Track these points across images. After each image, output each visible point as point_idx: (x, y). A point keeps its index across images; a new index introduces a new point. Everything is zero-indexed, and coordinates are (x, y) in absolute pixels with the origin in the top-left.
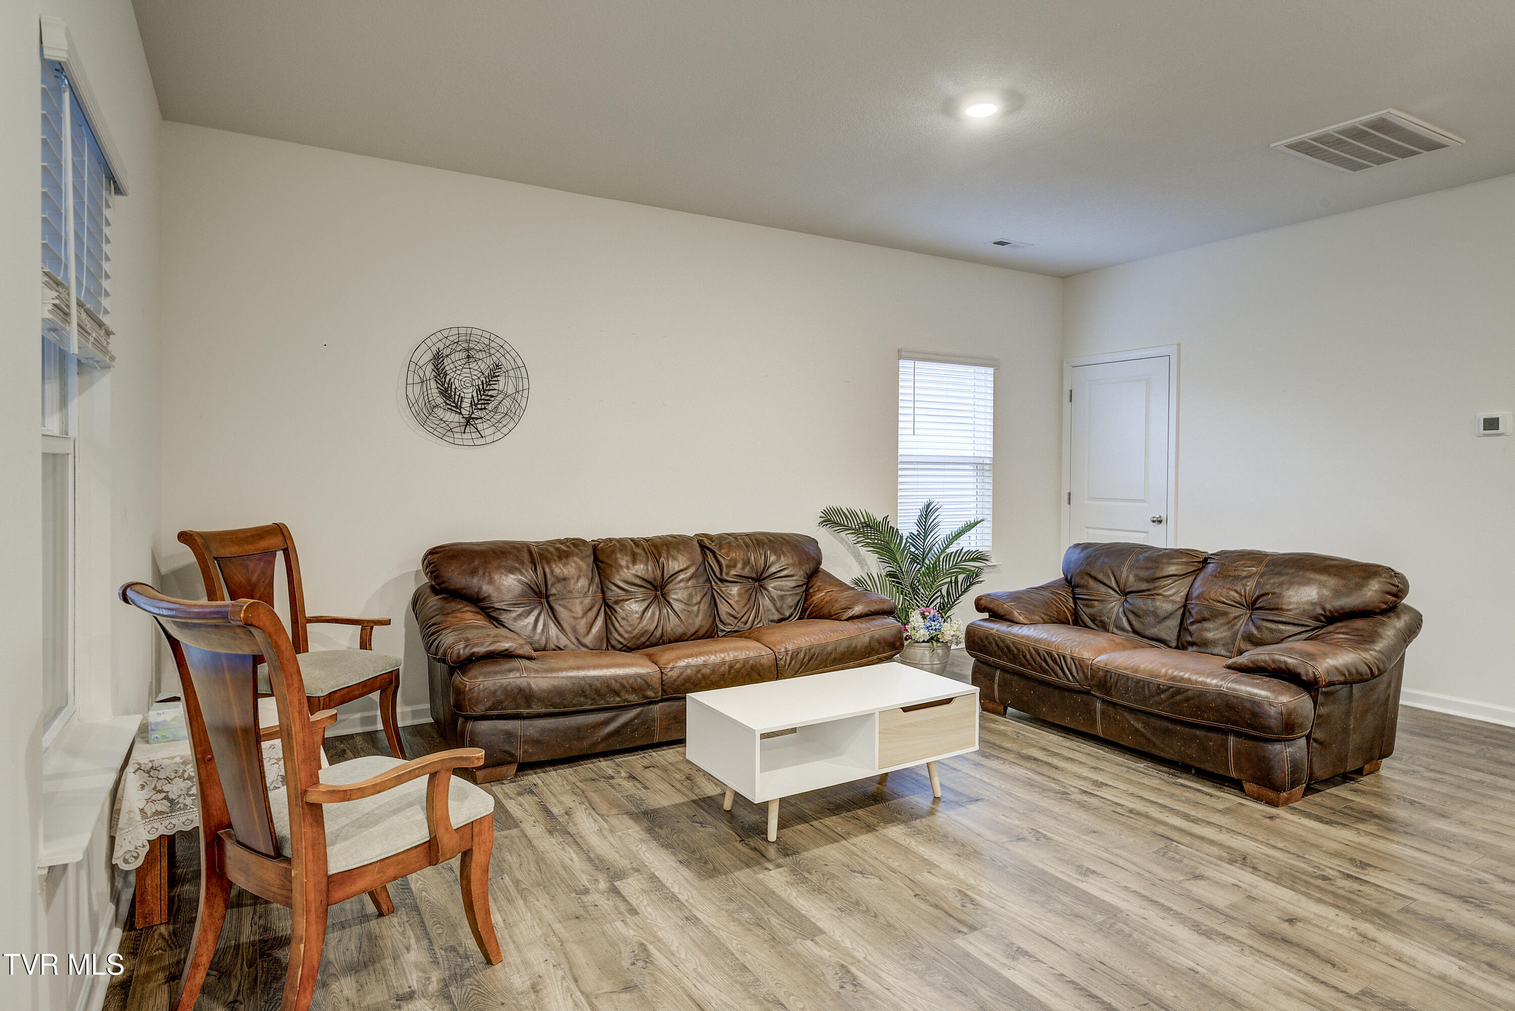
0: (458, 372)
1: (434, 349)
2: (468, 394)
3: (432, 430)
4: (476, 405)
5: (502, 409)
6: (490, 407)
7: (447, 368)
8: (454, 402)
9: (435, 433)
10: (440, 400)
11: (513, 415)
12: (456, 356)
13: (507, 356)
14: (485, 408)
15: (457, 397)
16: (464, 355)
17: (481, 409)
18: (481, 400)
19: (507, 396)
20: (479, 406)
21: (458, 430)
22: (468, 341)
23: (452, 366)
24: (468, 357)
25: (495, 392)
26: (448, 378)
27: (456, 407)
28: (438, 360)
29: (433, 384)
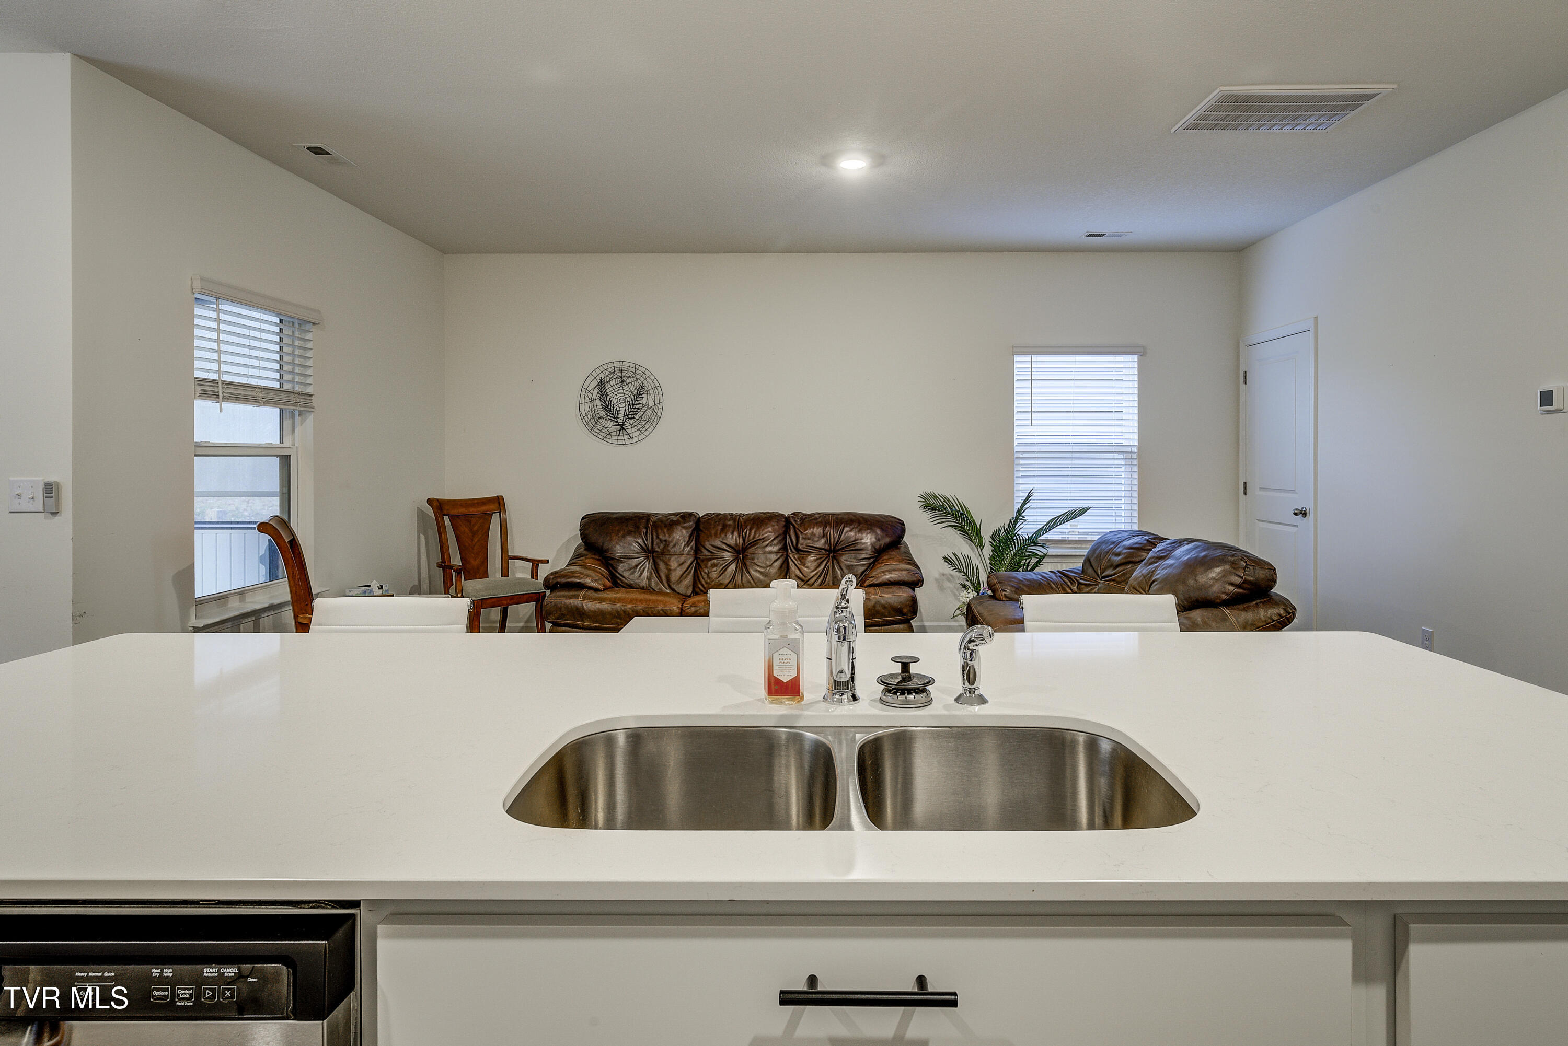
0: (616, 393)
1: (598, 378)
2: (622, 408)
3: (596, 434)
4: (627, 415)
5: (646, 418)
6: (637, 417)
7: (608, 391)
8: (613, 414)
9: (599, 436)
10: (603, 413)
11: (653, 422)
12: (613, 382)
13: (648, 379)
14: (634, 418)
15: (615, 410)
16: (620, 380)
17: (631, 418)
18: (631, 411)
19: (649, 408)
20: (630, 416)
21: (615, 433)
22: (621, 371)
23: (611, 389)
24: (622, 382)
25: (641, 405)
26: (609, 397)
27: (614, 418)
28: (601, 384)
29: (598, 402)
